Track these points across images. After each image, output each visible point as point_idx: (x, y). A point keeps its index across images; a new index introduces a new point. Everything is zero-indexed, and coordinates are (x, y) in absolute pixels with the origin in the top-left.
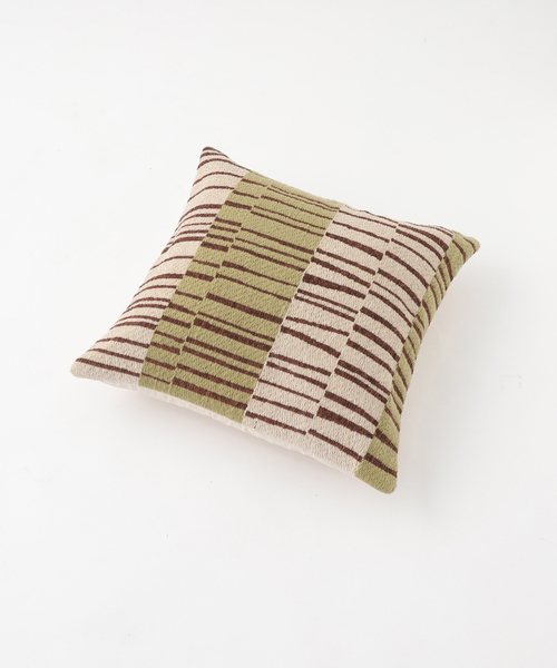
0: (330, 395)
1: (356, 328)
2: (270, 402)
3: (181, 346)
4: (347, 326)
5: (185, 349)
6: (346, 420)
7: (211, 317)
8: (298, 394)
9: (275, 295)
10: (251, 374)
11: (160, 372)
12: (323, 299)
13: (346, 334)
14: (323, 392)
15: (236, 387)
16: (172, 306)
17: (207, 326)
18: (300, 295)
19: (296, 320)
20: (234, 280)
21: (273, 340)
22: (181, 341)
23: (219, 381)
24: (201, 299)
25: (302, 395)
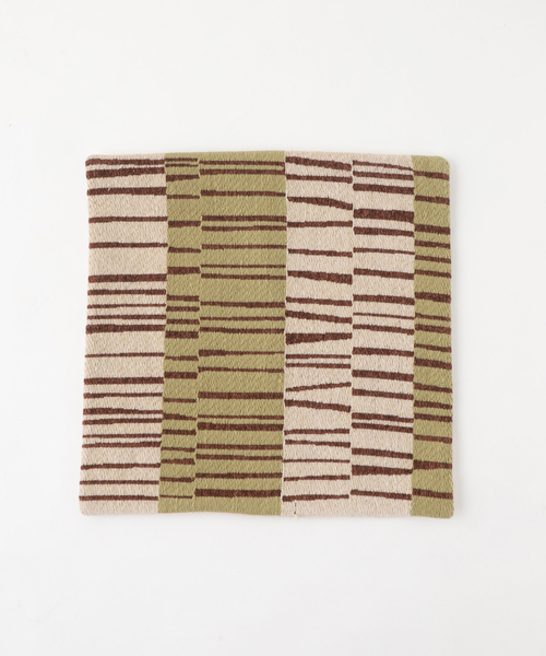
0: (357, 451)
1: (356, 374)
2: (302, 478)
3: (193, 455)
4: (346, 375)
5: (199, 456)
6: (381, 468)
7: (212, 417)
8: (326, 461)
9: (266, 370)
10: (273, 458)
11: (179, 488)
12: (313, 356)
13: (348, 384)
14: (349, 451)
15: (263, 476)
16: (168, 417)
17: (212, 427)
18: (290, 361)
19: (296, 389)
20: (219, 369)
21: (282, 418)
22: (192, 450)
23: (244, 476)
24: (194, 401)
25: (330, 461)
